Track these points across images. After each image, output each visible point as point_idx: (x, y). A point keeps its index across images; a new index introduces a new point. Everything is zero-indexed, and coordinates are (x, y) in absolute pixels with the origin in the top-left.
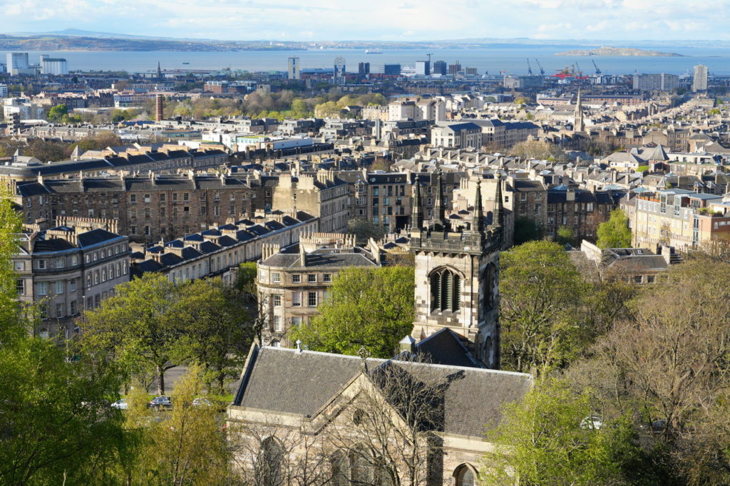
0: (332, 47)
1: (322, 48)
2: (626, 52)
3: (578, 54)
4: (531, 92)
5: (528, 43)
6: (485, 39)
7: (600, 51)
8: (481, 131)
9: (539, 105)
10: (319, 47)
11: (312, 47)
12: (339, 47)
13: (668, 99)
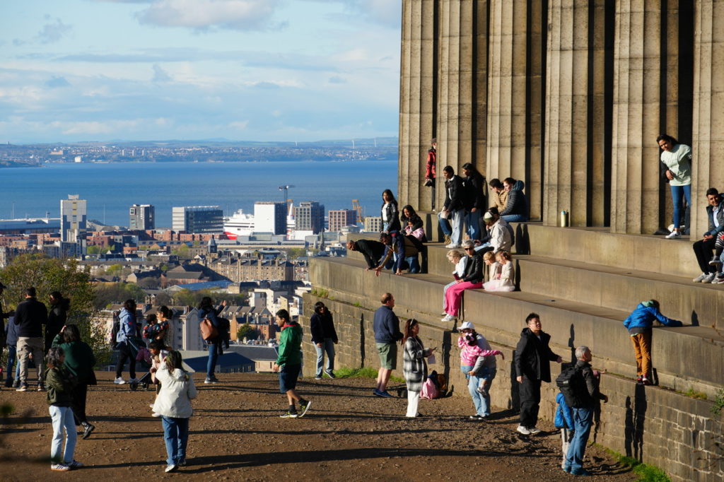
0: (103, 158)
1: (78, 160)
8: (253, 369)
10: (73, 156)
11: (56, 158)
12: (120, 158)
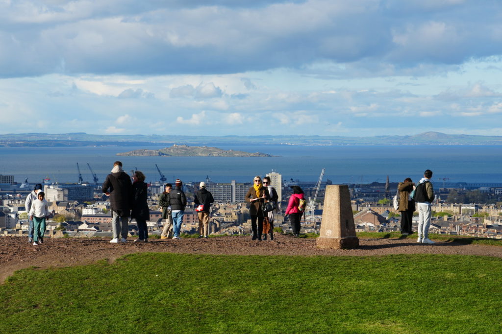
2: (204, 151)
3: (145, 154)
4: (76, 206)
5: (85, 139)
6: (31, 135)
7: (172, 151)
9: (83, 223)
13: (234, 214)
